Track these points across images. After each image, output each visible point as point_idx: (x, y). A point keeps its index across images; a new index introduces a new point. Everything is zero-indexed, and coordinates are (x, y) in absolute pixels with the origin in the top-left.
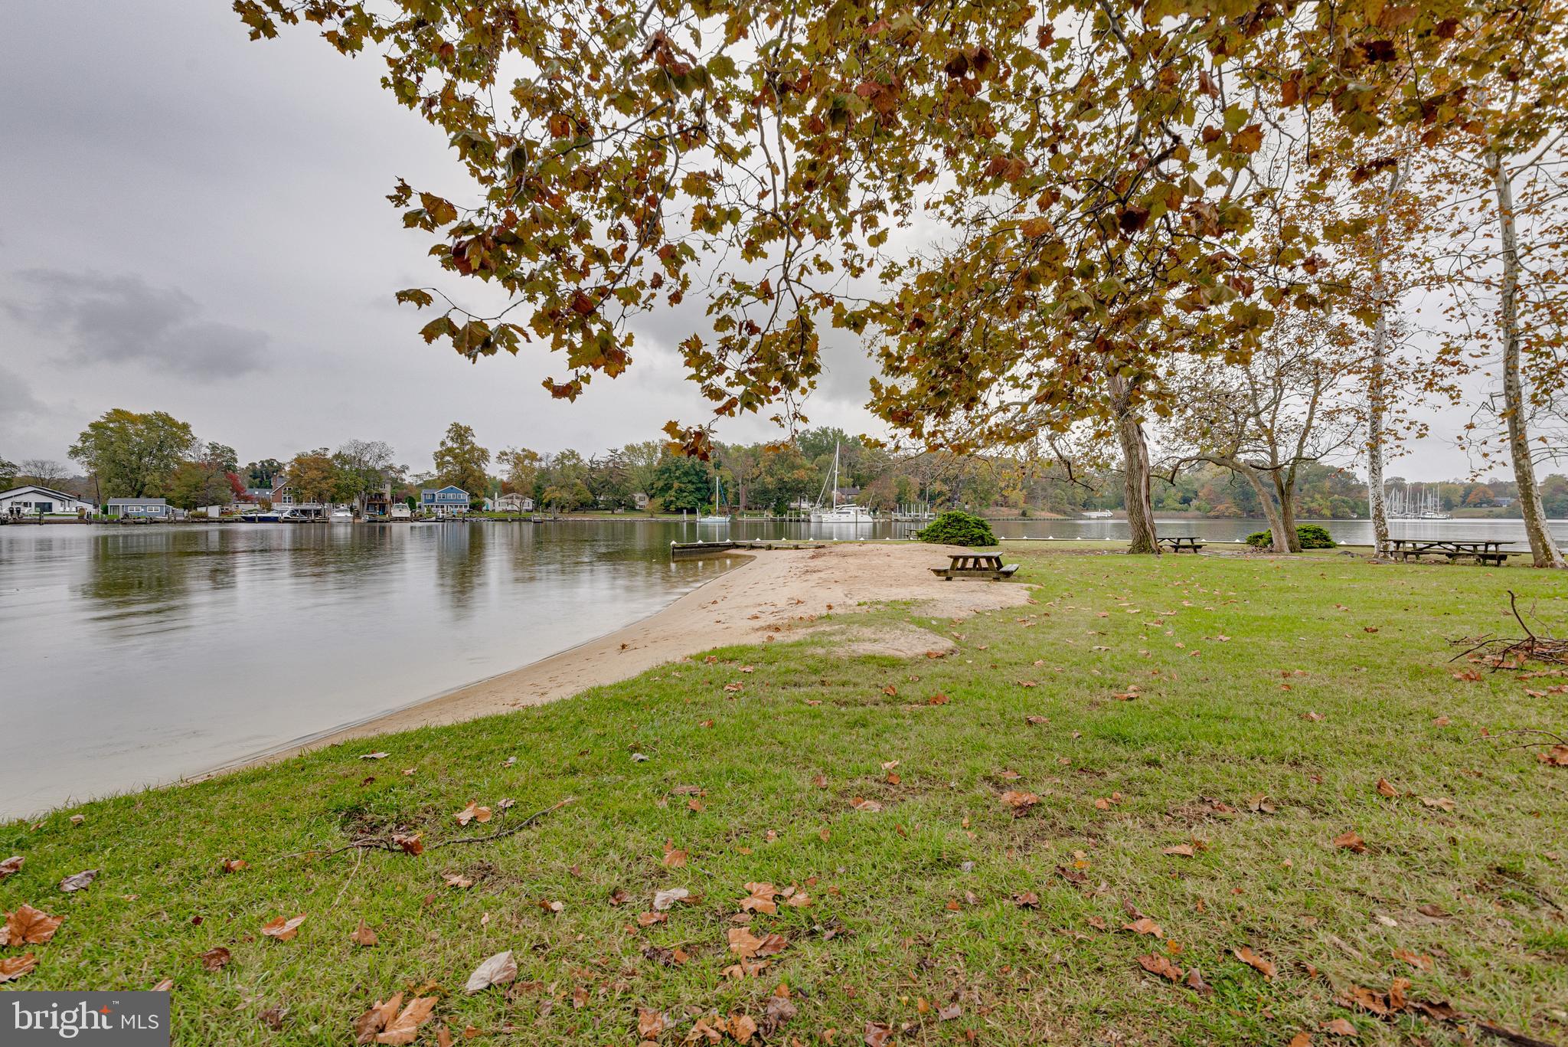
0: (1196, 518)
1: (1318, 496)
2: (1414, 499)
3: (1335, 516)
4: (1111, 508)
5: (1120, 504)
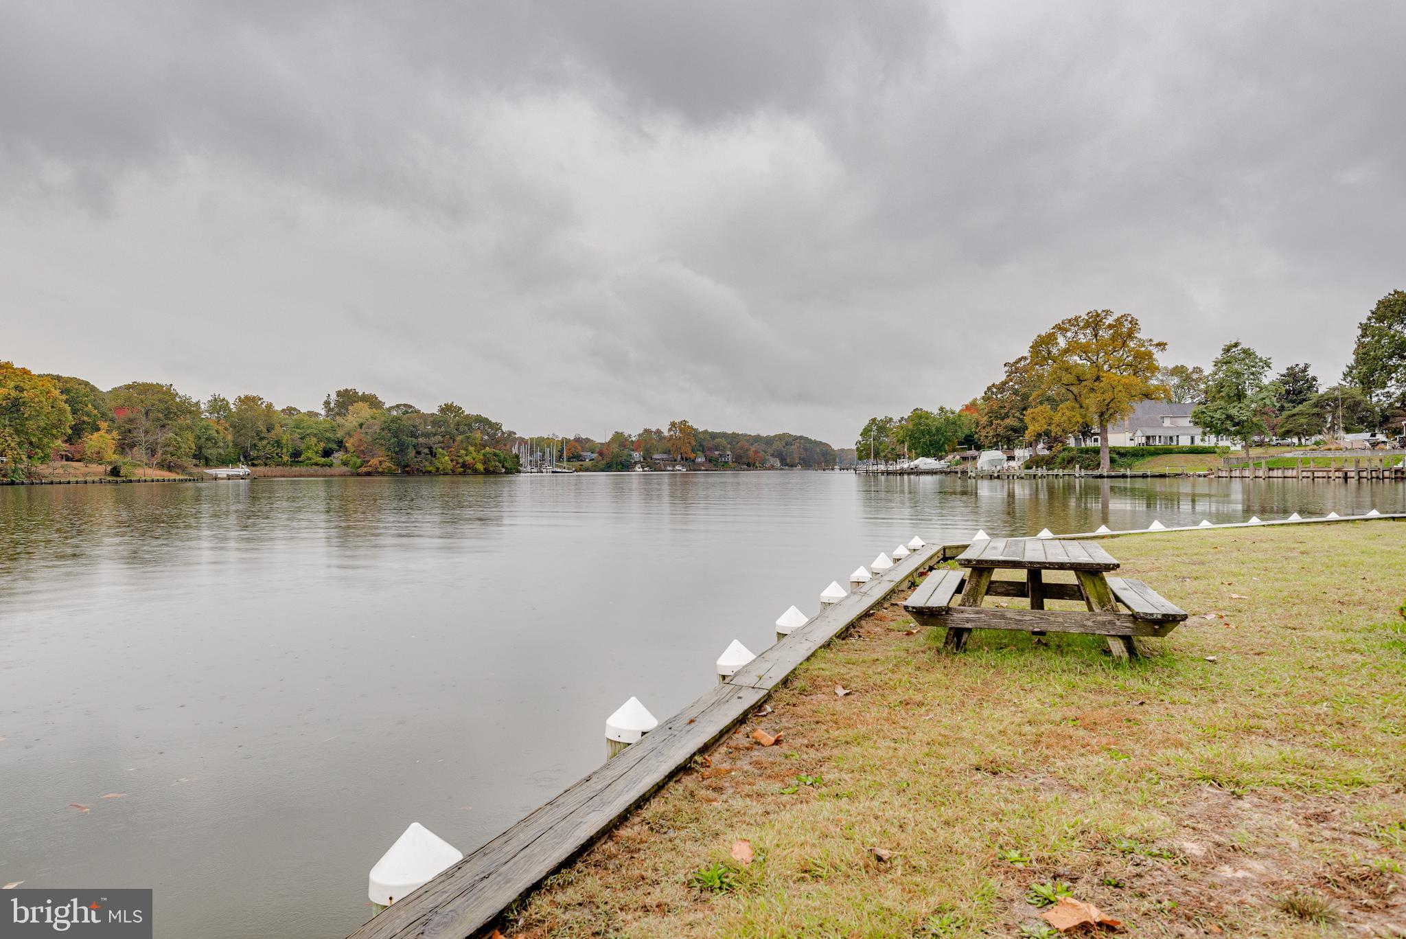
1: (471, 449)
3: (488, 472)
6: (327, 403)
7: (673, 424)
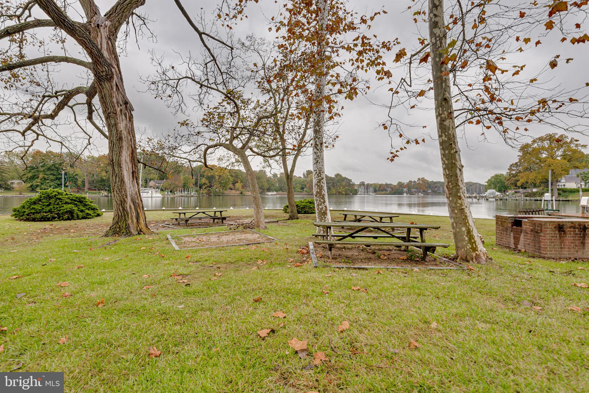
0: (305, 195)
1: (341, 187)
2: (367, 189)
3: (346, 194)
4: (276, 191)
5: (281, 189)
6: (304, 174)
7: (419, 179)
